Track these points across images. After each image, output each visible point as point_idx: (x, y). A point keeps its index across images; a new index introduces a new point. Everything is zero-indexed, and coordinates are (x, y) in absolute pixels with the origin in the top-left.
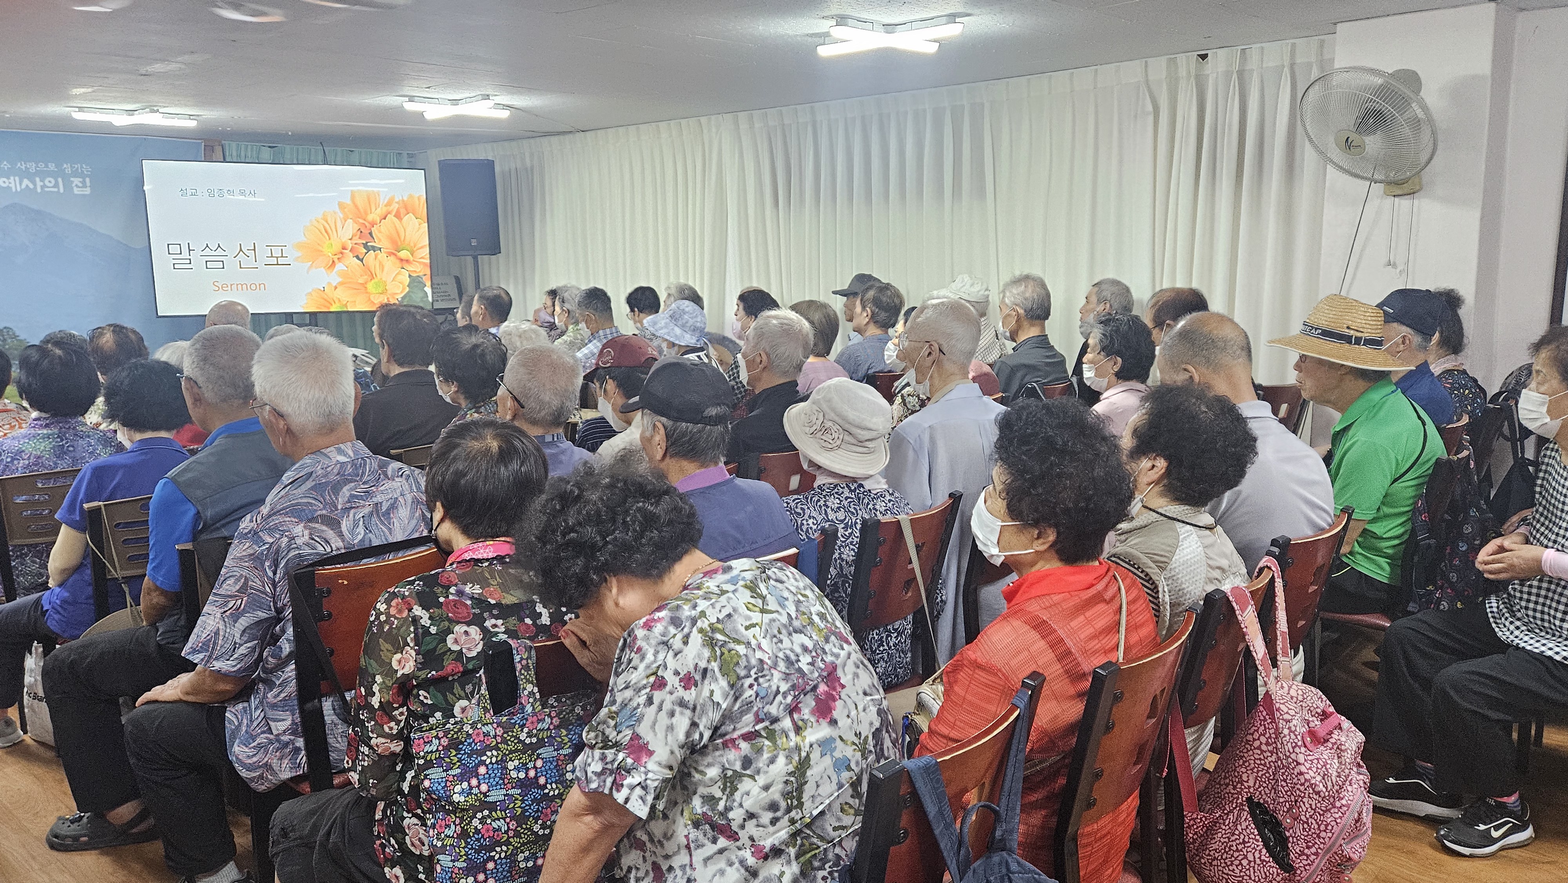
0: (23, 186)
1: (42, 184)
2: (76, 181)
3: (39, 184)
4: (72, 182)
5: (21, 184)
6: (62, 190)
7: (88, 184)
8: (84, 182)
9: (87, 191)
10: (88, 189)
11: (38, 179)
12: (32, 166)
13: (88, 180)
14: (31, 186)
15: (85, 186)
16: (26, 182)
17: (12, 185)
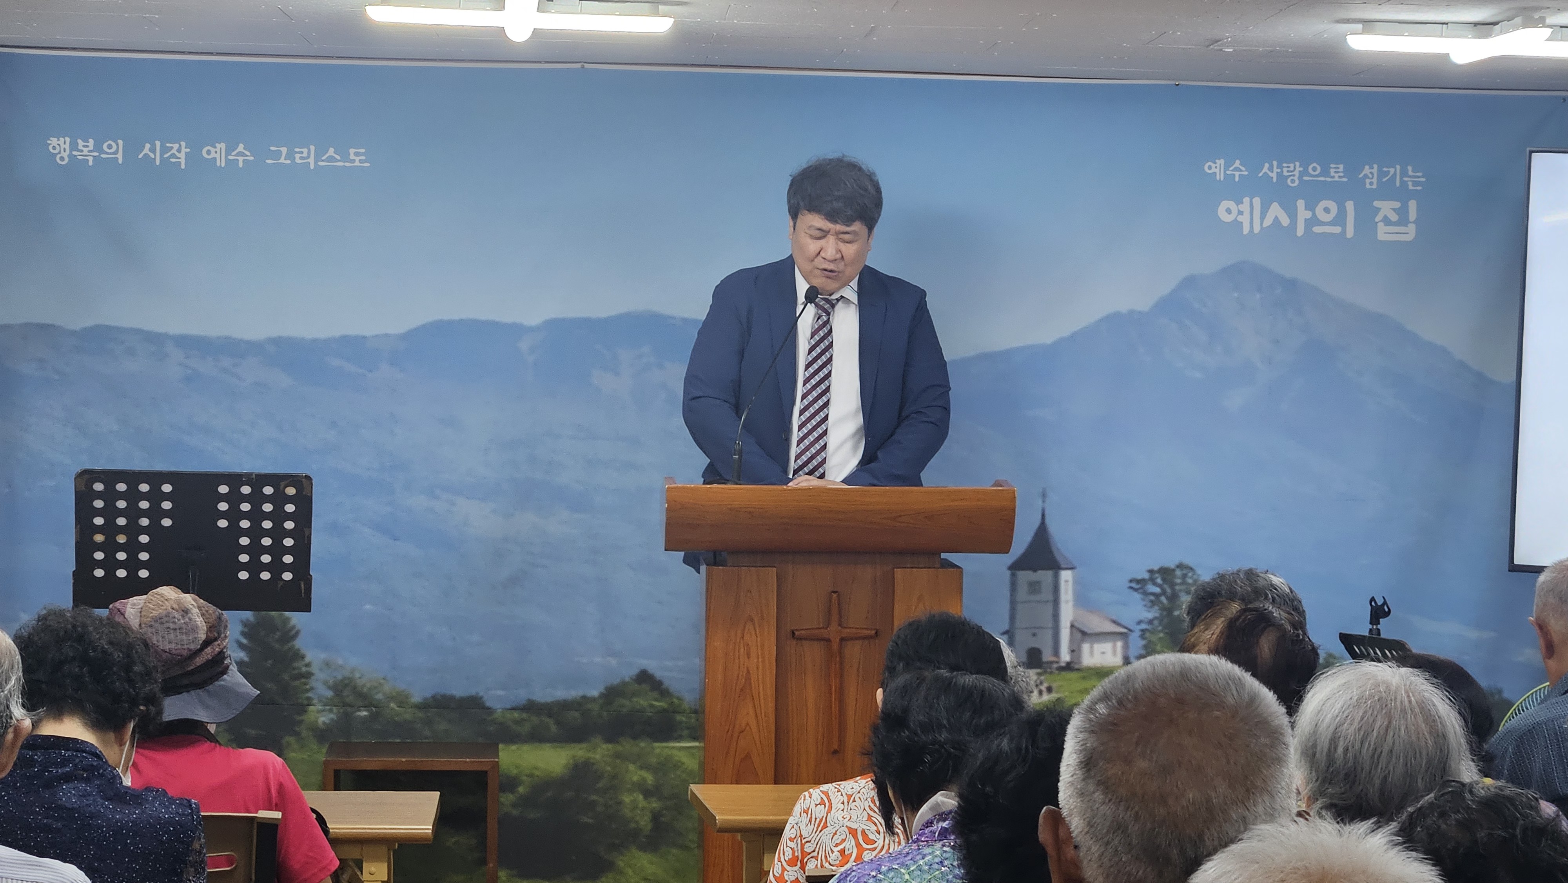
0: (1268, 222)
1: (1309, 214)
2: (1387, 208)
3: (1303, 214)
4: (1378, 210)
5: (1263, 218)
6: (1350, 232)
7: (1413, 215)
8: (1403, 212)
9: (1409, 233)
10: (1412, 229)
11: (1301, 204)
12: (1293, 172)
13: (1413, 205)
14: (1285, 221)
15: (1403, 221)
16: (1276, 211)
17: (1245, 219)
